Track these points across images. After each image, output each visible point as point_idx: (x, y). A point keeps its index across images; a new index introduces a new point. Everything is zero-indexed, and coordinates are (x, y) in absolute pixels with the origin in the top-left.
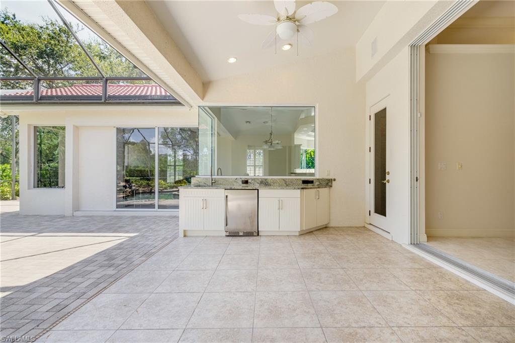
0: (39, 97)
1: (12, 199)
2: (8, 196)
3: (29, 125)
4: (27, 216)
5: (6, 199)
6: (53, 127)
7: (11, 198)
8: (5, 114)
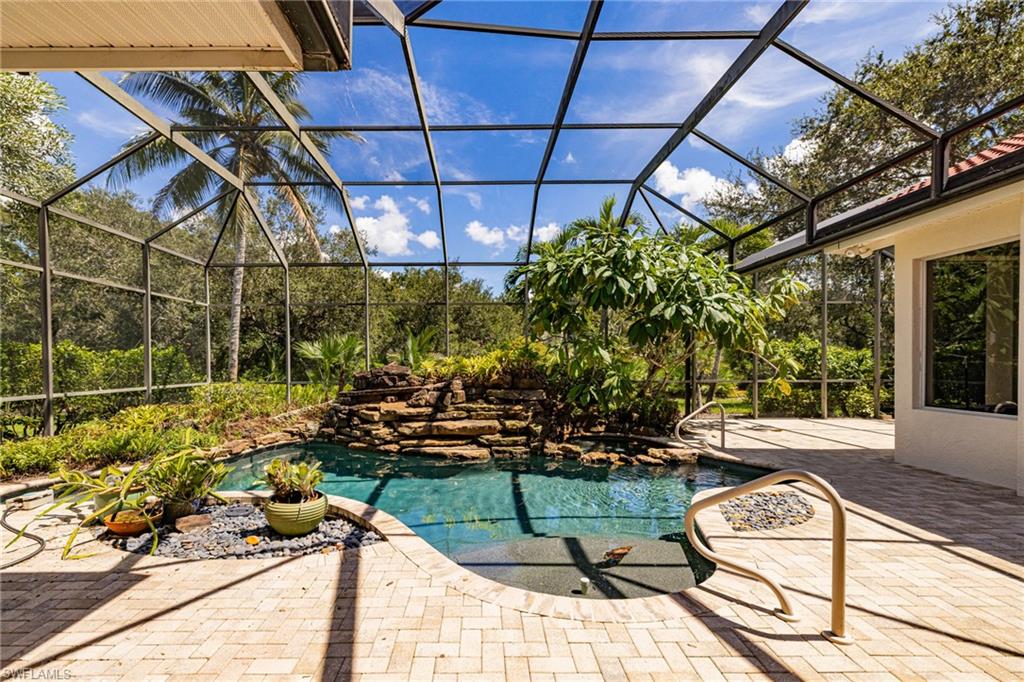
0: (945, 183)
1: (875, 417)
2: (868, 410)
3: (916, 262)
4: (911, 469)
5: (865, 416)
6: (966, 254)
7: (872, 415)
8: (868, 250)
